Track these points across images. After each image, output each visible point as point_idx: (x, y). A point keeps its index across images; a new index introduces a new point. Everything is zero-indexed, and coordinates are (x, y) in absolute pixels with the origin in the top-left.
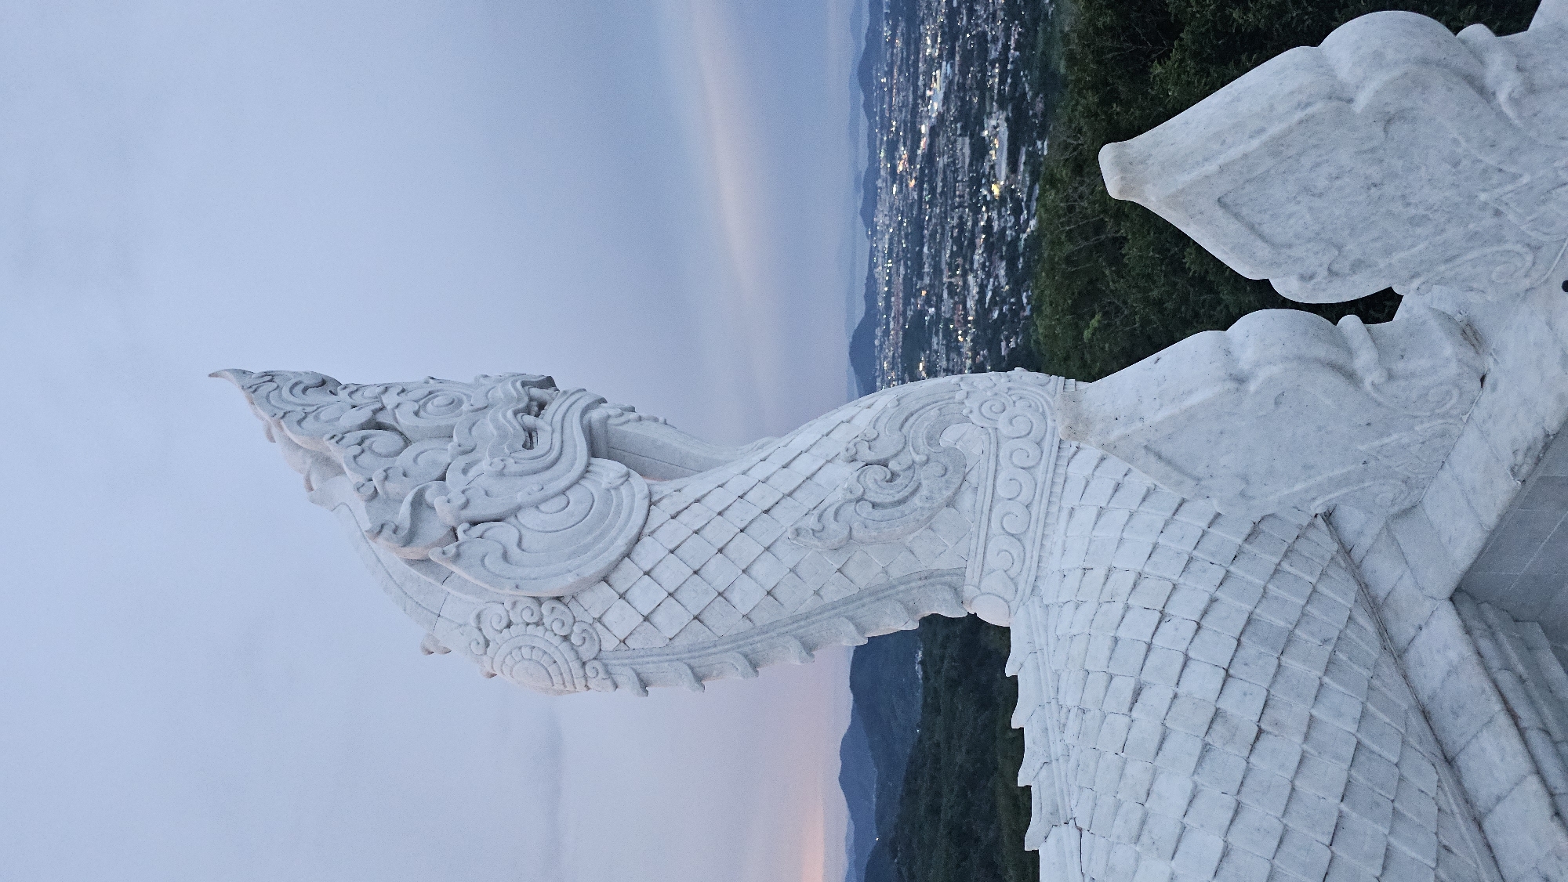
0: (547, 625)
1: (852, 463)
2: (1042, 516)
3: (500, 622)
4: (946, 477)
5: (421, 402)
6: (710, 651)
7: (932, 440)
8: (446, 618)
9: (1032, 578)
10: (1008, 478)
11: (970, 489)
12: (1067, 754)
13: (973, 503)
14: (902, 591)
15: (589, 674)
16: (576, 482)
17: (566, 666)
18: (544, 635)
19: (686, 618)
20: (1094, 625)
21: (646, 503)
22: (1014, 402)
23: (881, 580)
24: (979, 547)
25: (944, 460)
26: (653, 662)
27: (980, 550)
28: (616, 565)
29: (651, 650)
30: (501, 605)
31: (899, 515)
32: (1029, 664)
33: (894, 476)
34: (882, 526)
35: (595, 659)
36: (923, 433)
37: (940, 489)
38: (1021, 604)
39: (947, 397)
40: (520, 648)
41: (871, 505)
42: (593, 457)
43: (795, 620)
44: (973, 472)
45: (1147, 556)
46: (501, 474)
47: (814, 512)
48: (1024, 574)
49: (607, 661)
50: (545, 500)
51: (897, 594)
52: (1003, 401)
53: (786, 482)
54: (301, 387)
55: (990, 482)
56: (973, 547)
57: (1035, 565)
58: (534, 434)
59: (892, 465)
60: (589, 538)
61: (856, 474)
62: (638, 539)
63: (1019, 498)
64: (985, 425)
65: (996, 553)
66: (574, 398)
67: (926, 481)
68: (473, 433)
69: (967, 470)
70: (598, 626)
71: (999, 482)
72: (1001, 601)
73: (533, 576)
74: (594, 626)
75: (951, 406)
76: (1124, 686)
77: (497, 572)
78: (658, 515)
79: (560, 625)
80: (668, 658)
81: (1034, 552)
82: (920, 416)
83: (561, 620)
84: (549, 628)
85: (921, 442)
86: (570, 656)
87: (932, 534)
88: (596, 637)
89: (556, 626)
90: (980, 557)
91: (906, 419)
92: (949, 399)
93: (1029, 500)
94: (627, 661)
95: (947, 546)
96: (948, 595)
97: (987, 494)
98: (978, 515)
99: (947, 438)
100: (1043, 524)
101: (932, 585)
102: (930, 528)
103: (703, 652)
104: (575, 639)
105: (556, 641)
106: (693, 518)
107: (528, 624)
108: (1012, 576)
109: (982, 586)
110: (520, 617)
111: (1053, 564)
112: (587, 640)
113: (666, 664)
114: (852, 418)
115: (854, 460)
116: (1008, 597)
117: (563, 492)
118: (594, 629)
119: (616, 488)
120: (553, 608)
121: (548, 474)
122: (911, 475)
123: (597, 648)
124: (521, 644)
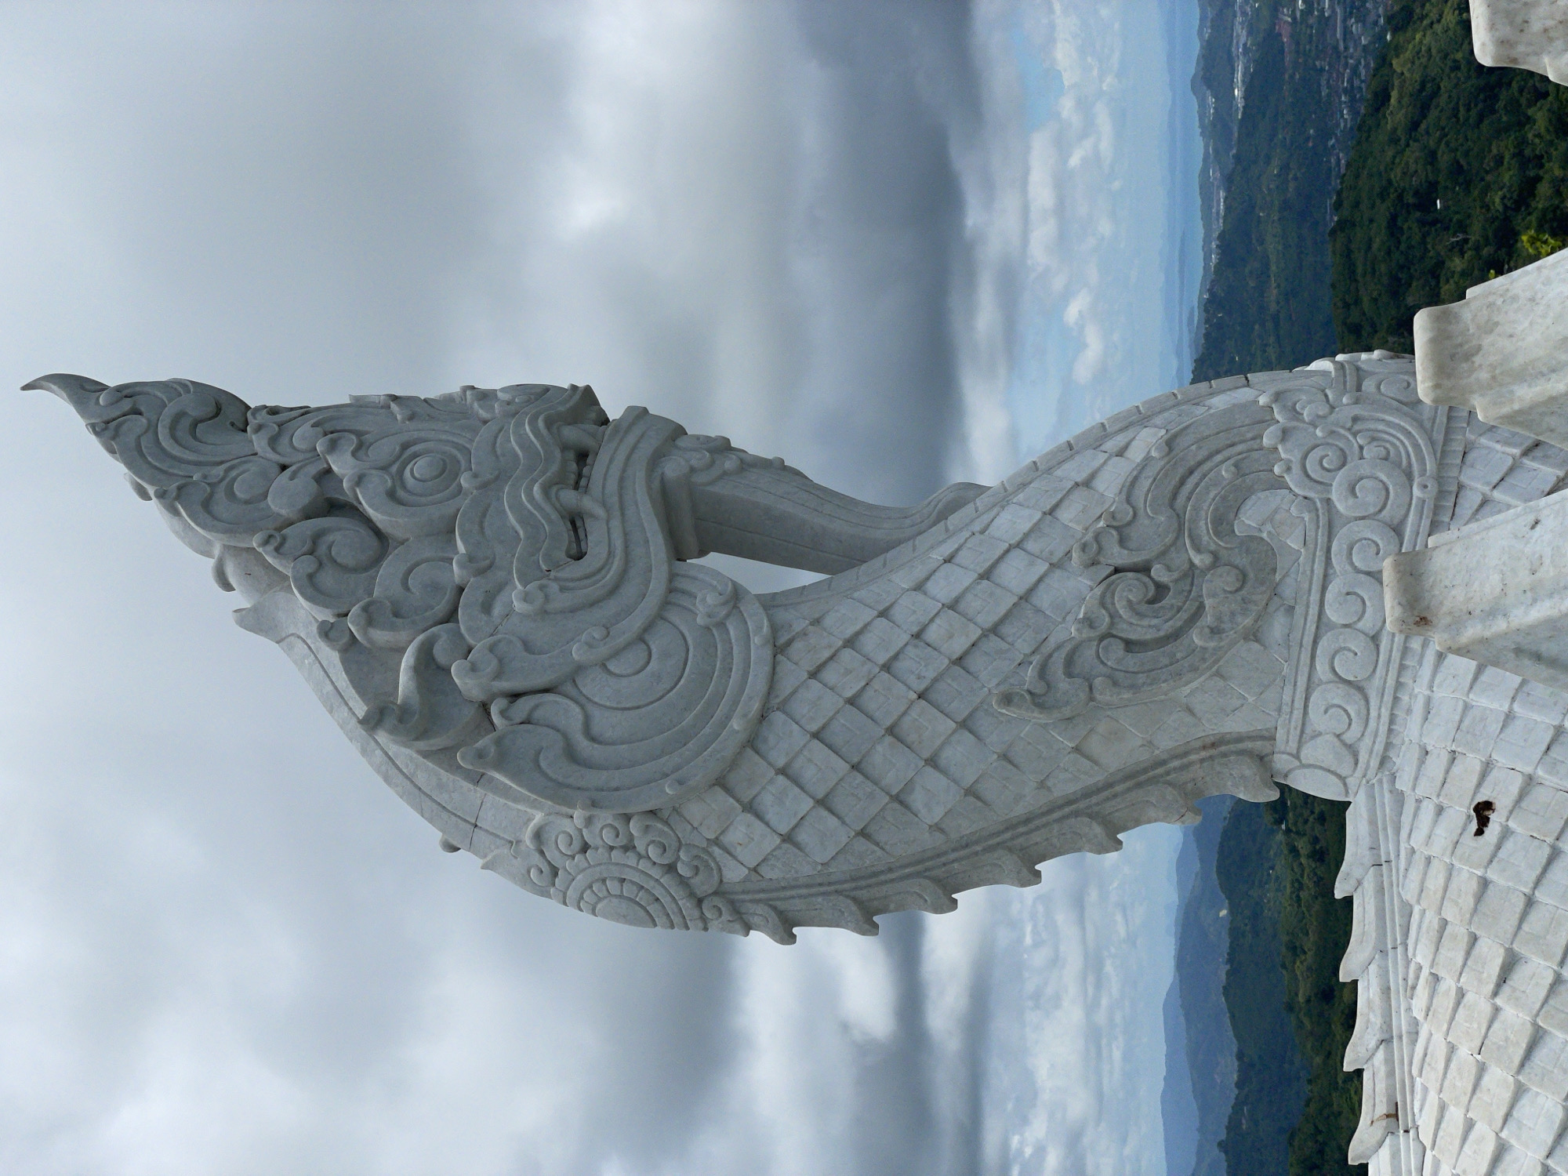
0: (640, 848)
1: (1091, 568)
2: (1396, 655)
3: (570, 845)
4: (1243, 592)
5: (394, 469)
6: (883, 878)
7: (1222, 523)
8: (487, 831)
9: (1379, 747)
10: (1345, 591)
11: (1282, 609)
12: (1414, 1031)
13: (1287, 631)
14: (1175, 769)
15: (708, 915)
16: (660, 615)
17: (674, 906)
18: (638, 864)
19: (843, 836)
20: (1459, 851)
21: (768, 652)
22: (1361, 448)
23: (1144, 756)
24: (1296, 699)
25: (1242, 560)
26: (800, 897)
27: (1299, 704)
28: (734, 764)
29: (796, 879)
30: (569, 820)
31: (1165, 661)
32: (1369, 885)
33: (1161, 589)
34: (1141, 681)
35: (715, 893)
36: (1207, 510)
37: (1233, 614)
38: (1364, 781)
39: (1250, 435)
40: (604, 881)
41: (1122, 646)
42: (679, 560)
43: (1010, 826)
44: (1288, 580)
45: (1544, 747)
46: (544, 613)
47: (1032, 658)
48: (1367, 740)
49: (732, 897)
50: (616, 654)
51: (1168, 773)
52: (1341, 445)
53: (986, 608)
54: (185, 423)
55: (1315, 597)
56: (1287, 698)
57: (1383, 729)
58: (578, 524)
59: (1158, 572)
60: (689, 718)
61: (1098, 591)
62: (763, 717)
63: (1360, 625)
64: (1311, 494)
65: (1323, 708)
66: (631, 439)
67: (1211, 600)
68: (488, 532)
69: (1278, 577)
70: (716, 851)
71: (1329, 596)
72: (1333, 777)
73: (614, 784)
74: (710, 850)
75: (1255, 455)
76: (1492, 957)
77: (561, 779)
78: (792, 675)
79: (659, 851)
80: (822, 889)
81: (1383, 710)
82: (1205, 476)
83: (660, 842)
84: (643, 853)
85: (1204, 528)
86: (678, 893)
87: (1221, 683)
88: (713, 865)
89: (653, 852)
90: (1298, 714)
91: (1182, 482)
92: (1253, 439)
93: (1377, 628)
94: (762, 896)
95: (1245, 698)
96: (1248, 769)
97: (1310, 618)
98: (1295, 649)
99: (1249, 519)
100: (1396, 666)
101: (1225, 755)
102: (1218, 674)
103: (874, 880)
104: (681, 869)
105: (655, 873)
106: (846, 676)
107: (612, 848)
108: (1349, 742)
109: (1302, 756)
110: (598, 839)
111: (1411, 729)
112: (702, 868)
113: (820, 899)
114: (1093, 476)
115: (1094, 563)
116: (1344, 773)
117: (640, 640)
118: (710, 854)
119: (721, 625)
120: (647, 827)
121: (611, 607)
122: (1188, 588)
123: (716, 878)
124: (605, 875)
